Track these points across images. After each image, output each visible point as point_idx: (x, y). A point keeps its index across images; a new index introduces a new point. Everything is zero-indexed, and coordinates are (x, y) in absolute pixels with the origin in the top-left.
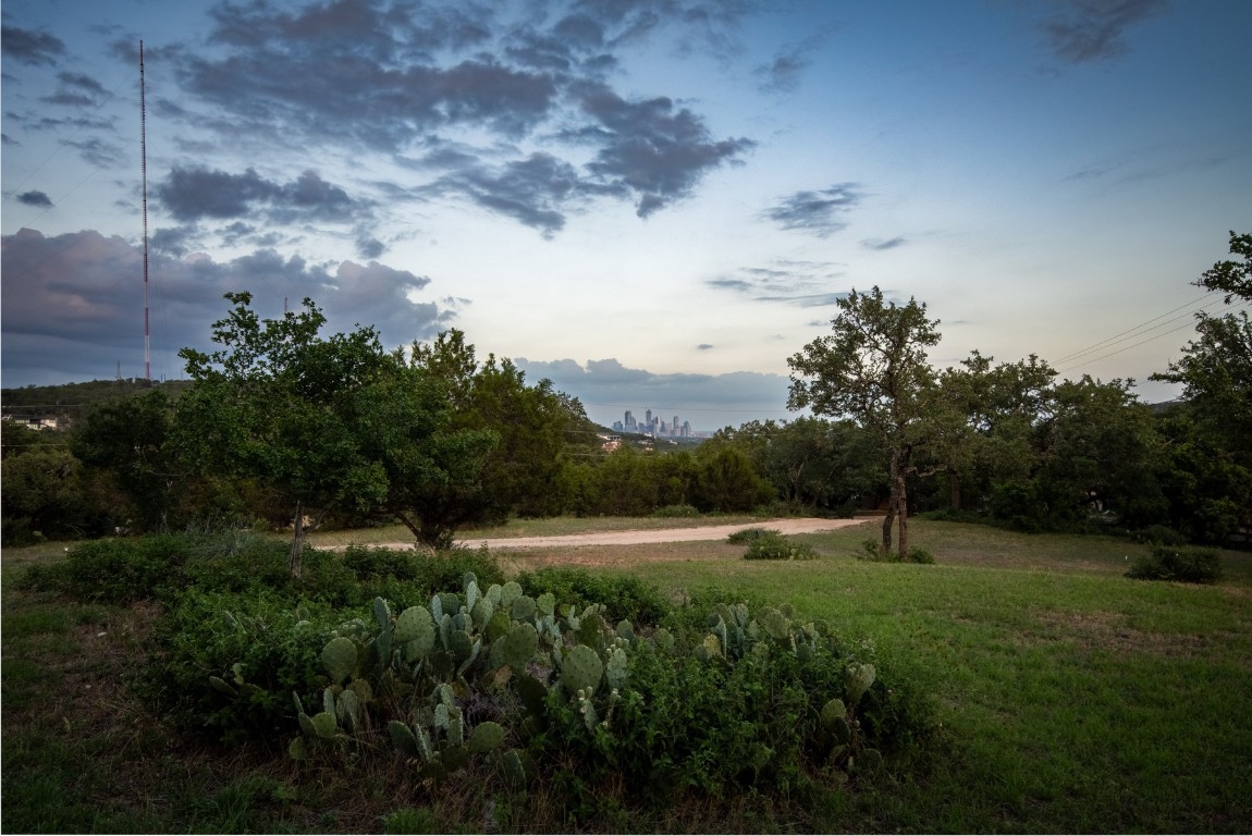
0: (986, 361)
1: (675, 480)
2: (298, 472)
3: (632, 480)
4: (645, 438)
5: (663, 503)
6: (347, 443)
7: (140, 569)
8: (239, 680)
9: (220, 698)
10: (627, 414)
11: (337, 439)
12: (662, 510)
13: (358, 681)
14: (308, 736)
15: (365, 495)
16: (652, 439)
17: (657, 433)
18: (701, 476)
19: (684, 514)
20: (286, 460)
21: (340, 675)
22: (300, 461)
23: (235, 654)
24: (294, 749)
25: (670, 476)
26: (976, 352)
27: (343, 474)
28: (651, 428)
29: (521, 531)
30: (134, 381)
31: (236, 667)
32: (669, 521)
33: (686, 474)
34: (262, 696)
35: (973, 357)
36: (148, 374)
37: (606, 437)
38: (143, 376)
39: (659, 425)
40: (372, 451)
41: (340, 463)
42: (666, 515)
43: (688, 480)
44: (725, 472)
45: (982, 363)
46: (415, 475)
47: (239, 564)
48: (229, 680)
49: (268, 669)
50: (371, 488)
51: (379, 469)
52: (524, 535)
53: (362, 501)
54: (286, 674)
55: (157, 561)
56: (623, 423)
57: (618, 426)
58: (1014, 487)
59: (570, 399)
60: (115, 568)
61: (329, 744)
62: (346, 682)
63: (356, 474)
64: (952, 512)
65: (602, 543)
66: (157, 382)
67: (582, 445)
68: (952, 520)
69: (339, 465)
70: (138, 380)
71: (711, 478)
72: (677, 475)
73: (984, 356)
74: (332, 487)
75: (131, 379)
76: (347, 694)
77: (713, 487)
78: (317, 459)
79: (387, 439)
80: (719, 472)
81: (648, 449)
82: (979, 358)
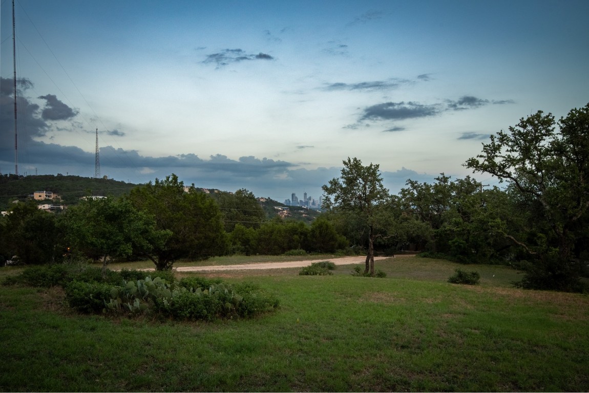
0: (447, 178)
1: (296, 237)
2: (105, 246)
3: (273, 237)
4: (302, 209)
5: (290, 248)
6: (120, 238)
7: (52, 276)
8: (91, 298)
9: (87, 302)
10: (293, 195)
11: (117, 236)
12: (288, 252)
13: (118, 299)
14: (107, 308)
15: (125, 253)
16: (306, 210)
17: (310, 206)
18: (309, 235)
19: (299, 254)
20: (102, 243)
21: (114, 297)
22: (106, 243)
23: (90, 293)
24: (104, 311)
25: (294, 234)
26: (443, 174)
27: (119, 247)
28: (307, 203)
29: (213, 263)
30: (8, 176)
31: (91, 295)
32: (292, 257)
33: (301, 234)
34: (97, 301)
35: (441, 176)
36: (17, 172)
37: (280, 209)
38: (14, 173)
39: (312, 201)
40: (128, 239)
41: (118, 243)
42: (290, 255)
43: (302, 236)
44: (320, 233)
45: (445, 179)
46: (142, 247)
47: (85, 274)
48: (89, 298)
49: (98, 295)
50: (127, 251)
51: (129, 245)
52: (215, 265)
53: (124, 255)
54: (102, 296)
55: (58, 274)
56: (291, 200)
57: (288, 202)
58: (457, 241)
59: (248, 193)
60: (44, 276)
61: (111, 310)
62: (116, 299)
63: (122, 247)
64: (432, 253)
65: (252, 268)
66: (22, 176)
67: (254, 217)
68: (431, 257)
69: (117, 244)
70: (11, 175)
71: (313, 236)
72: (297, 234)
73: (446, 175)
74: (115, 251)
75: (7, 175)
76: (116, 301)
77: (314, 240)
78: (111, 242)
79: (132, 236)
80: (317, 232)
81: (304, 215)
82: (444, 177)
